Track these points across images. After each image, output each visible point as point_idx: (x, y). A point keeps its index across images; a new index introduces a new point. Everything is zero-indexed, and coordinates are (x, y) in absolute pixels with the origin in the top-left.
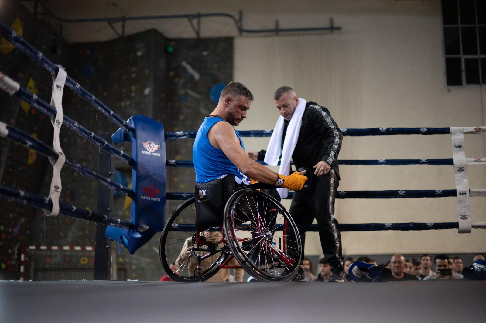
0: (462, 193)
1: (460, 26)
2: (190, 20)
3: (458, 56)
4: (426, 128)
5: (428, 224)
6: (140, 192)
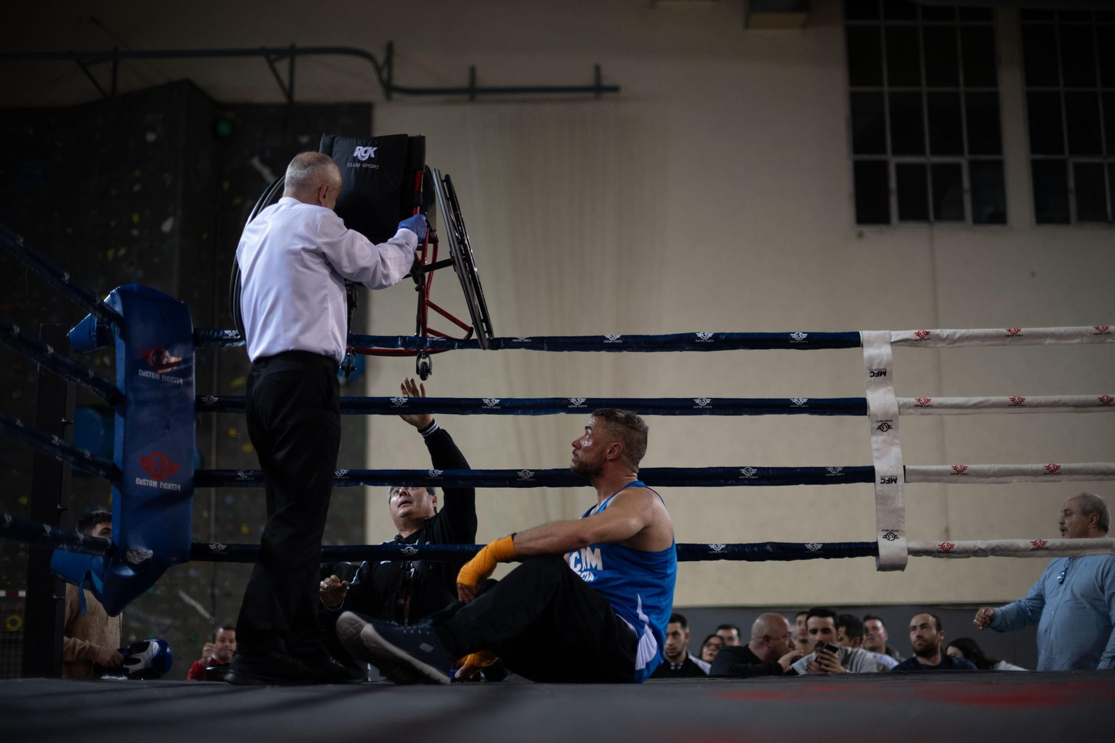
0: (887, 479)
1: (886, 89)
2: (271, 63)
3: (881, 157)
4: (804, 333)
5: (809, 547)
6: (134, 467)
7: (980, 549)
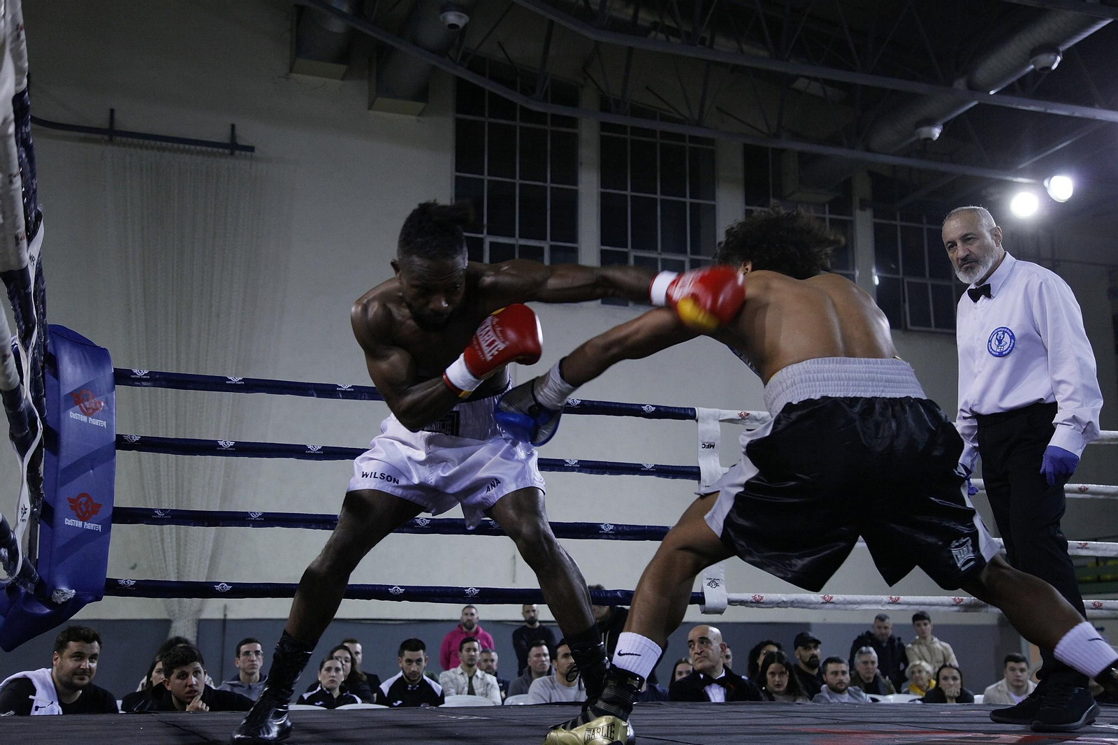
1: (486, 177)
4: (653, 406)
6: (62, 507)
7: (783, 601)
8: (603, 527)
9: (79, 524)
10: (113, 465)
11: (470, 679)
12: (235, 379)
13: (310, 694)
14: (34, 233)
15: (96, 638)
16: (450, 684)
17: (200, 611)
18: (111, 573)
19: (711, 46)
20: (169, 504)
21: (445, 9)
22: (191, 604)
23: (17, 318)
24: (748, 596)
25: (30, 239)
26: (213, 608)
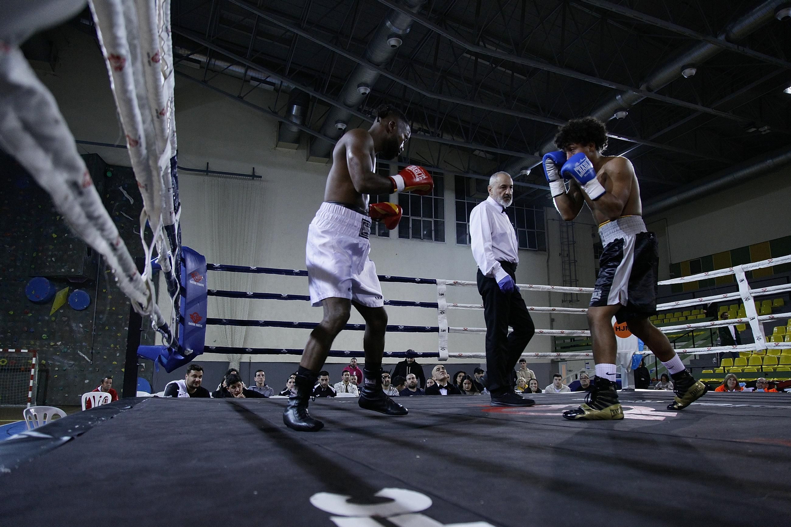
0: (443, 330)
4: (419, 278)
6: (188, 318)
8: (399, 327)
9: (194, 324)
10: (207, 301)
11: (347, 386)
12: (253, 268)
13: (284, 392)
14: (178, 211)
15: (201, 369)
16: (338, 389)
17: (241, 358)
18: (206, 344)
19: (442, 137)
20: (228, 317)
21: (337, 122)
22: (237, 356)
23: (170, 244)
24: (456, 354)
25: (176, 213)
26: (246, 358)
